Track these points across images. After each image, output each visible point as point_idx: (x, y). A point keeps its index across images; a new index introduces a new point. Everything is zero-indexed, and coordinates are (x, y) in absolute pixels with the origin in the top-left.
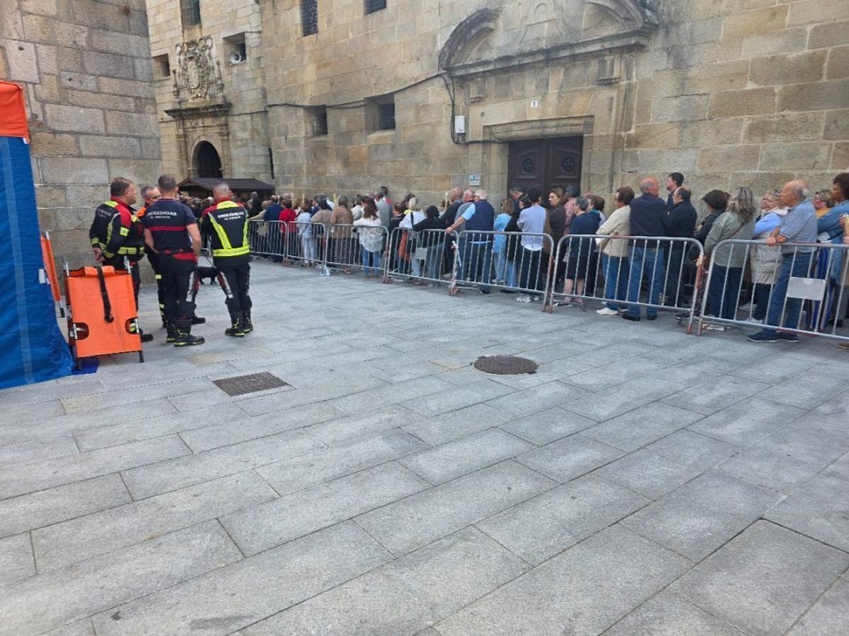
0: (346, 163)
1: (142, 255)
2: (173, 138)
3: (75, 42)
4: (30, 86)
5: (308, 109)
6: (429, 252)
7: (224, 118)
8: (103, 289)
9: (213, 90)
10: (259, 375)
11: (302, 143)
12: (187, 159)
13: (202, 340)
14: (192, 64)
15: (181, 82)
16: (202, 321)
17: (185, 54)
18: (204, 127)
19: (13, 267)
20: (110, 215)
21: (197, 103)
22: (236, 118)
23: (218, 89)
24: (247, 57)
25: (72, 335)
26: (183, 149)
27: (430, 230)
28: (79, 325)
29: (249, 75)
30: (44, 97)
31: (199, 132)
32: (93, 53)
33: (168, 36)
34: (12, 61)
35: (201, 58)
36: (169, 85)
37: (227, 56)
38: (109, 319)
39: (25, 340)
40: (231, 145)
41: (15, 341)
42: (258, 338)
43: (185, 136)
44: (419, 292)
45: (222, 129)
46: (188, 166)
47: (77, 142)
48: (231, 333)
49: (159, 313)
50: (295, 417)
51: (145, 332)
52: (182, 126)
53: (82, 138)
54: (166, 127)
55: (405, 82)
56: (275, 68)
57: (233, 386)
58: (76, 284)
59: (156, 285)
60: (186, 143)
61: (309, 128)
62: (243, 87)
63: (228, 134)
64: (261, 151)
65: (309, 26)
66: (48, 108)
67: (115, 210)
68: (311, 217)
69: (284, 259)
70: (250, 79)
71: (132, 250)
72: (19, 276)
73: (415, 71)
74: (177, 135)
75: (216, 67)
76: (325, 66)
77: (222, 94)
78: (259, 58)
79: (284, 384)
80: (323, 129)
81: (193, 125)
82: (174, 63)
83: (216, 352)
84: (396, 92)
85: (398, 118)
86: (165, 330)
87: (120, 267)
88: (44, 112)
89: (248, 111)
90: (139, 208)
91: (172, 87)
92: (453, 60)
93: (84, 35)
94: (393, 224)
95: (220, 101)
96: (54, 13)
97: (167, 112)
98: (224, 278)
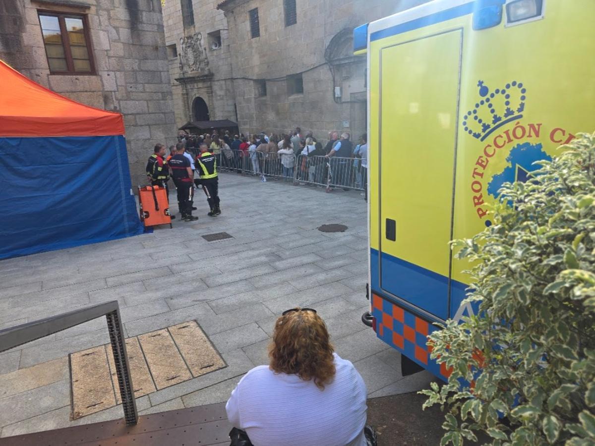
0: (278, 113)
1: (169, 179)
2: (180, 95)
3: (132, 68)
4: (113, 93)
5: (256, 81)
6: (316, 169)
7: (209, 83)
8: (155, 196)
9: (203, 65)
10: (221, 233)
11: (253, 100)
12: (188, 108)
13: (197, 218)
14: (190, 51)
15: (184, 61)
16: (195, 209)
17: (186, 44)
18: (198, 88)
19: (120, 189)
20: (154, 161)
21: (193, 74)
22: (216, 83)
23: (205, 65)
24: (222, 45)
25: (142, 216)
26: (186, 102)
27: (316, 156)
28: (146, 212)
29: (223, 56)
30: (119, 98)
31: (195, 91)
32: (141, 73)
33: (175, 33)
34: (105, 82)
35: (195, 47)
36: (177, 64)
37: (210, 45)
38: (157, 209)
39: (126, 220)
40: (214, 99)
41: (122, 220)
42: (222, 217)
43: (187, 94)
44: (310, 190)
45: (208, 90)
46: (189, 112)
47: (135, 119)
48: (210, 214)
49: (177, 205)
50: (233, 249)
51: (172, 215)
52: (185, 88)
53: (137, 116)
54: (176, 89)
55: (308, 67)
56: (237, 57)
57: (209, 238)
58: (143, 194)
59: (176, 192)
60: (187, 98)
61: (257, 92)
62: (220, 63)
63: (212, 92)
64: (231, 102)
65: (255, 32)
66: (121, 102)
67: (156, 159)
68: (256, 147)
69: (243, 172)
70: (223, 59)
71: (164, 177)
72: (123, 192)
73: (313, 60)
74: (182, 94)
75: (204, 51)
76: (264, 56)
77: (207, 68)
78: (229, 45)
79: (232, 237)
80: (264, 93)
81: (192, 87)
82: (179, 49)
83: (203, 223)
84: (304, 72)
85: (305, 87)
86: (180, 214)
87: (161, 186)
88: (120, 106)
89: (223, 79)
90: (167, 156)
91: (179, 64)
92: (332, 56)
93: (137, 64)
94: (298, 152)
95: (206, 73)
96: (123, 55)
97: (176, 79)
98: (206, 189)
